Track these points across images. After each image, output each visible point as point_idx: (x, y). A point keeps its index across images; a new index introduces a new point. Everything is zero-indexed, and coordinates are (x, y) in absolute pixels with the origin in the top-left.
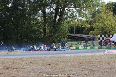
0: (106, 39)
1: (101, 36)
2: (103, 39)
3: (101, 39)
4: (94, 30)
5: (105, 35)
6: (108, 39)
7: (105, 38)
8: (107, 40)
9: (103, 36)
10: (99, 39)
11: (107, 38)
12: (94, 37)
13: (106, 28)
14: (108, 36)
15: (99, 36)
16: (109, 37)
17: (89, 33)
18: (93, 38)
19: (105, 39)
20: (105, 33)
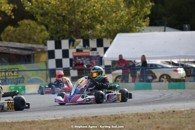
0: (75, 57)
1: (58, 46)
2: (65, 54)
3: (58, 54)
4: (20, 23)
5: (72, 42)
6: (80, 54)
7: (72, 52)
8: (80, 57)
9: (65, 44)
10: (51, 54)
11: (78, 50)
12: (31, 49)
13: (72, 12)
14: (81, 44)
15: (51, 45)
16: (84, 46)
17: (2, 36)
18: (30, 53)
19: (71, 56)
20: (71, 32)
